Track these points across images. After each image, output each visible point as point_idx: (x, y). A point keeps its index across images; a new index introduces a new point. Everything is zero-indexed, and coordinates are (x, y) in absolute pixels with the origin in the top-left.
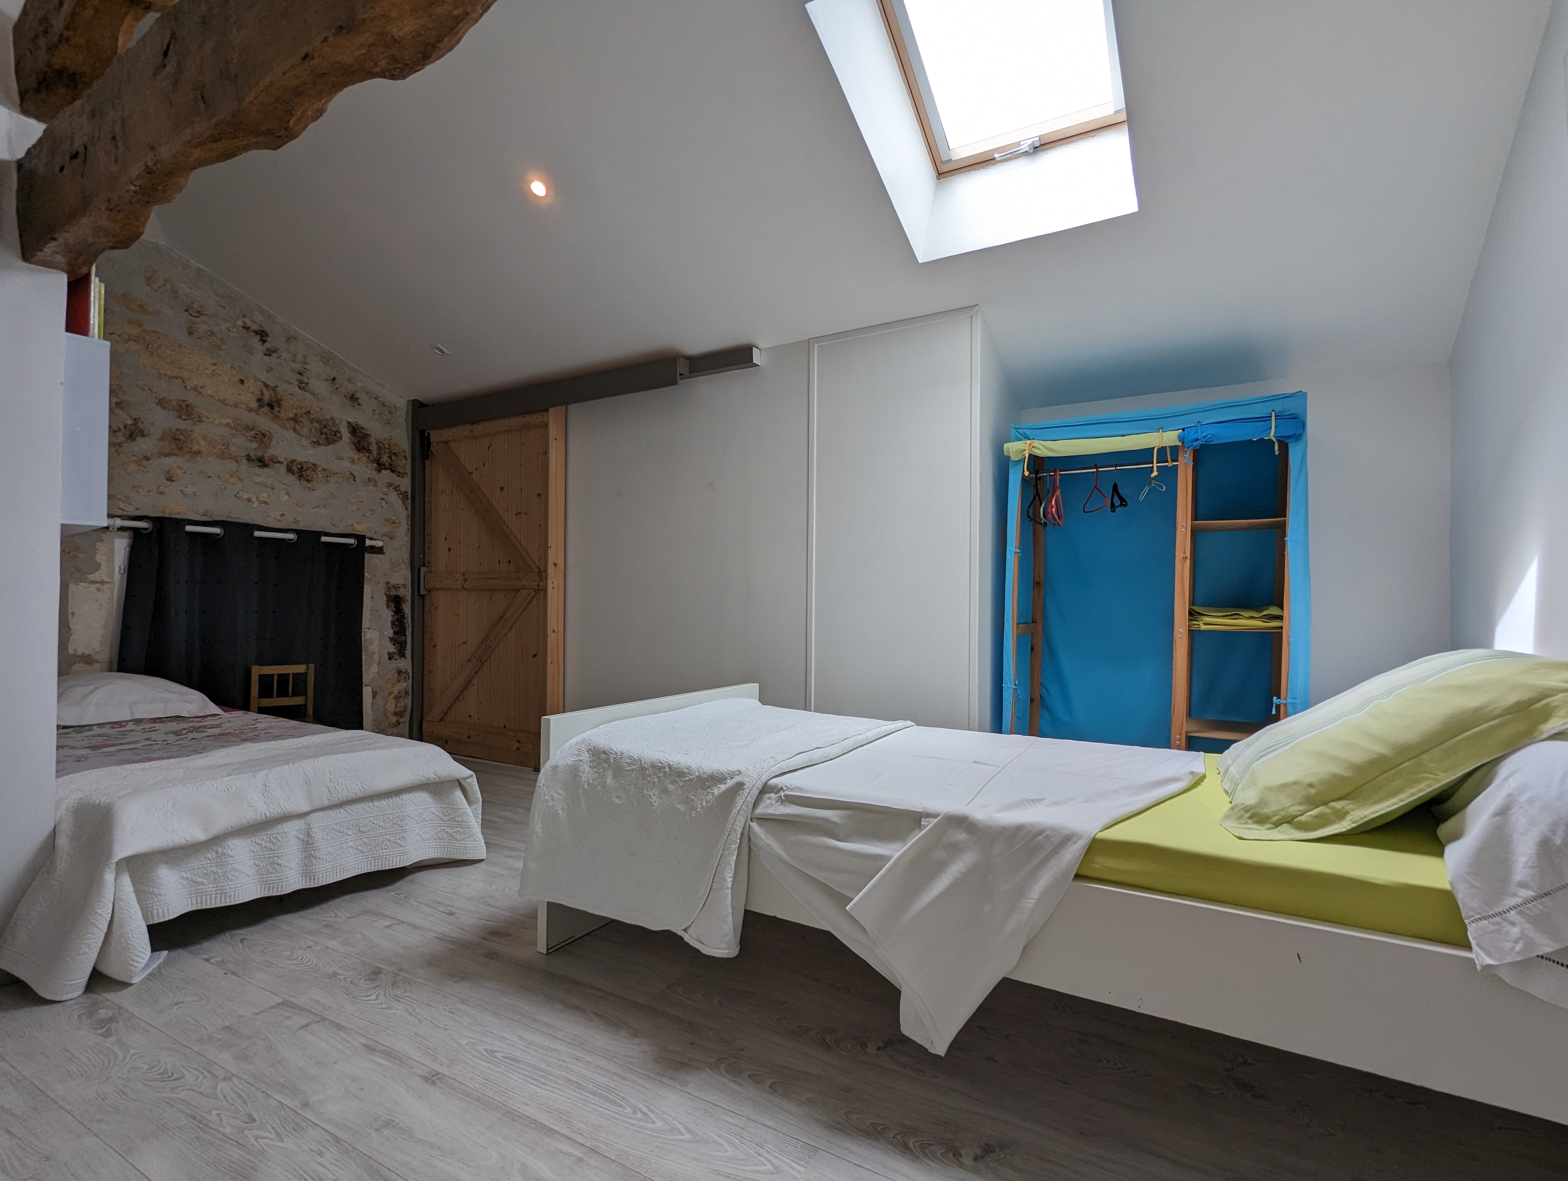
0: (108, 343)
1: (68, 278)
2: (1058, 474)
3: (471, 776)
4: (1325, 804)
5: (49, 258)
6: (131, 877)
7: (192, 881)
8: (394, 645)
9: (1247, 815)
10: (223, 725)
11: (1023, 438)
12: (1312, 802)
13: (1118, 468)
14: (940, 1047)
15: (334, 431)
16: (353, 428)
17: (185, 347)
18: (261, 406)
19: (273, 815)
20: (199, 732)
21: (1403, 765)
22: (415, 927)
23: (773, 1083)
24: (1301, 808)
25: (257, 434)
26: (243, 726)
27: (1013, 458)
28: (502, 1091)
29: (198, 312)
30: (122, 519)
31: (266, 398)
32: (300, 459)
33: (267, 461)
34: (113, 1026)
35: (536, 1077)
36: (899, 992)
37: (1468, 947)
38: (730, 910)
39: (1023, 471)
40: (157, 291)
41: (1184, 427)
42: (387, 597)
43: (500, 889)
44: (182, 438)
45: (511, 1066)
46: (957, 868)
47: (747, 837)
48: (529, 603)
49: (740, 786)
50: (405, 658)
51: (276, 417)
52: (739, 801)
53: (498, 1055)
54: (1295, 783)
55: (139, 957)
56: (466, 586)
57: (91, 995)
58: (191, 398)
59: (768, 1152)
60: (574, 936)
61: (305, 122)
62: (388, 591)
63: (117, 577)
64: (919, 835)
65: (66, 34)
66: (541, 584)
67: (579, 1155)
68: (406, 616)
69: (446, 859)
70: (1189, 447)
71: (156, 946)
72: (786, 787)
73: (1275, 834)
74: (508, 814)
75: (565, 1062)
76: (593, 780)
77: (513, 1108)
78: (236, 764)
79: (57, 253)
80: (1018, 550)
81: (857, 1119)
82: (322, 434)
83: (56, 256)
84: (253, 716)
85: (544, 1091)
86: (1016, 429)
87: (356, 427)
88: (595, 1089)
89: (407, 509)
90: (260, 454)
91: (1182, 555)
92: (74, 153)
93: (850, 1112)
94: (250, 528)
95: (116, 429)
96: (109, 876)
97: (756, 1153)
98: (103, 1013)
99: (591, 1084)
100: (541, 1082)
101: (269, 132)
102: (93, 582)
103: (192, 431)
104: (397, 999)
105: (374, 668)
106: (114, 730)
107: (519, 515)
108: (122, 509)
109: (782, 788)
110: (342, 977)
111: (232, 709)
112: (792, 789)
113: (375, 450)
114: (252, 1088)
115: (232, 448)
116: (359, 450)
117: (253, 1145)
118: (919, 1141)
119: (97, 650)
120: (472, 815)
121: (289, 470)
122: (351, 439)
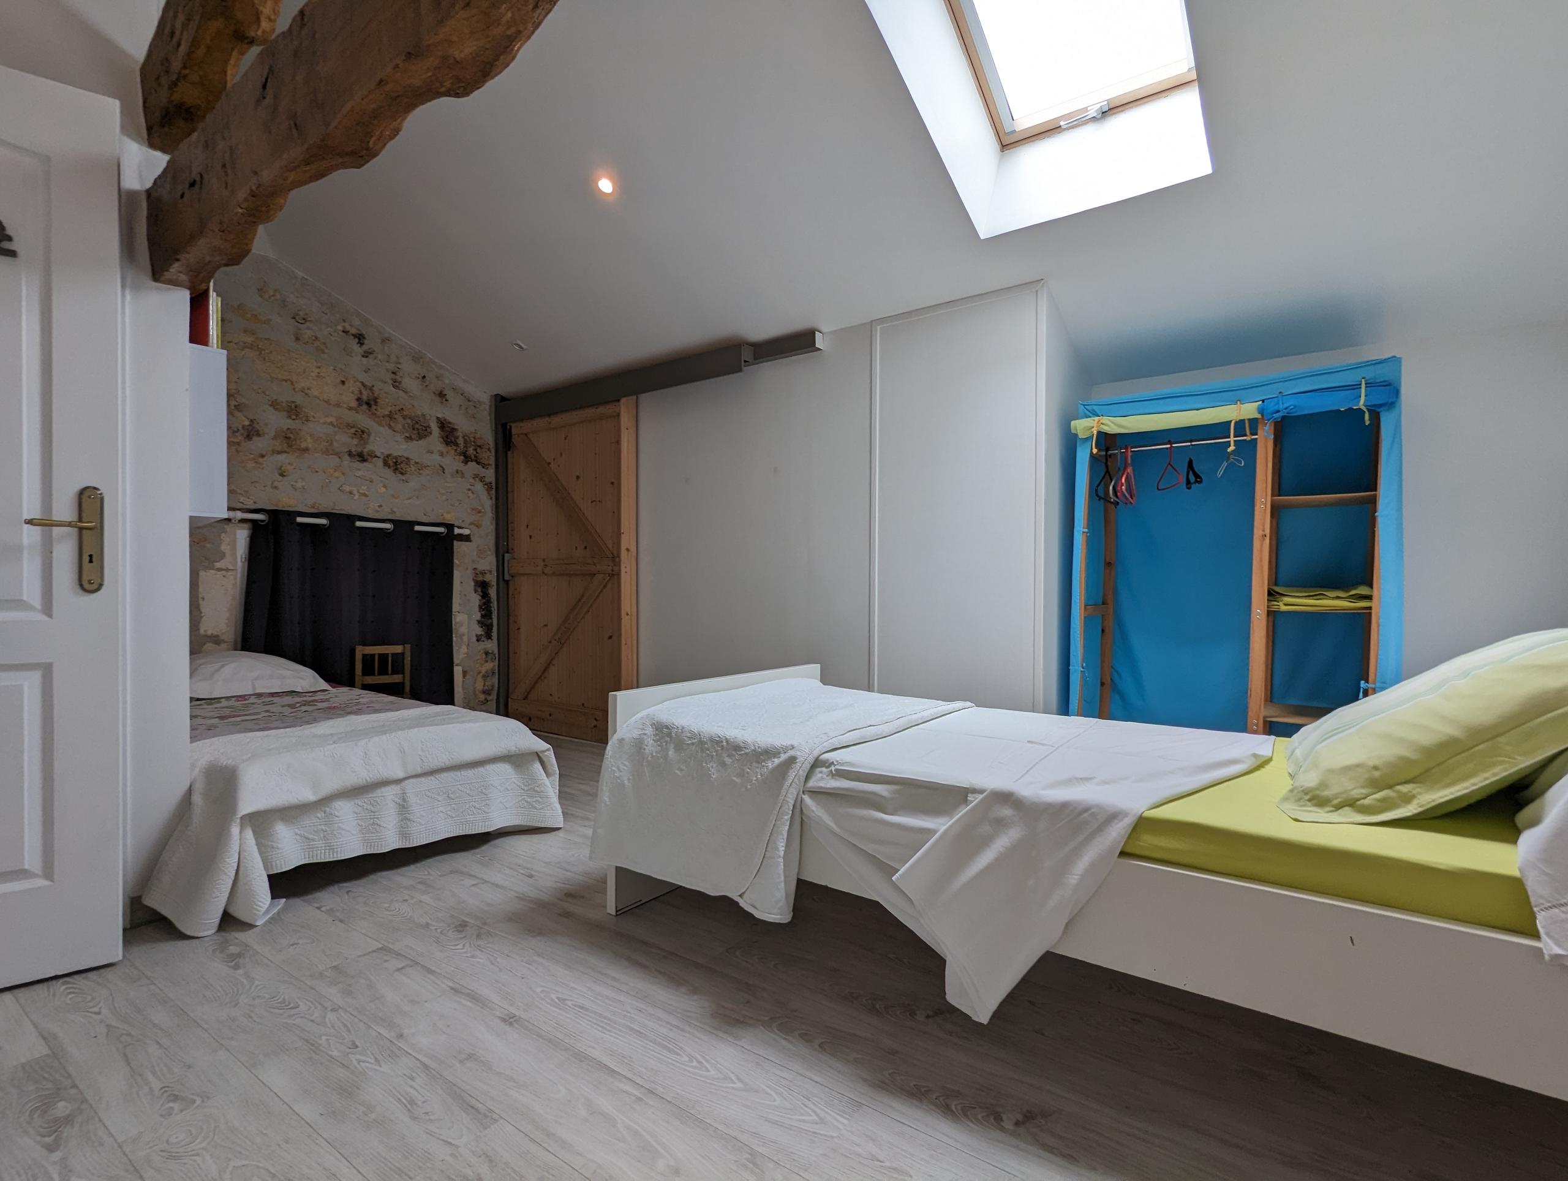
0: (225, 352)
1: (191, 294)
2: (1129, 451)
3: (548, 750)
4: (1390, 787)
5: (175, 277)
6: (254, 832)
7: (305, 837)
8: (482, 627)
9: (1307, 797)
10: (331, 699)
11: (1090, 415)
12: (1377, 784)
13: (1193, 443)
14: (983, 1016)
15: (424, 426)
16: (442, 423)
17: (293, 352)
18: (360, 405)
19: (373, 780)
20: (311, 705)
21: (1477, 748)
22: (497, 886)
23: (822, 1043)
24: (1364, 791)
25: (356, 431)
26: (348, 701)
27: (1081, 436)
28: (571, 1035)
29: (304, 319)
30: (243, 512)
31: (365, 398)
32: (395, 454)
33: (366, 457)
34: (241, 961)
35: (602, 1024)
36: (945, 961)
37: (1536, 936)
38: (782, 878)
39: (1092, 449)
40: (267, 301)
41: (1263, 398)
42: (474, 582)
43: (576, 855)
44: (291, 436)
45: (579, 1013)
46: (1002, 843)
47: (799, 809)
48: (605, 586)
49: (793, 760)
50: (492, 640)
51: (374, 414)
52: (792, 775)
53: (569, 1003)
54: (1358, 766)
55: (260, 902)
56: (546, 572)
57: (223, 934)
58: (299, 399)
59: (814, 1104)
60: (640, 901)
61: (383, 142)
62: (475, 577)
63: (239, 564)
64: (964, 810)
65: (185, 72)
66: (615, 568)
67: (639, 1095)
68: (492, 600)
69: (526, 826)
70: (1269, 420)
71: (275, 895)
72: (837, 761)
73: (1335, 817)
74: (583, 787)
75: (629, 1012)
76: (656, 752)
77: (581, 1050)
78: (341, 733)
79: (180, 272)
80: (1086, 530)
81: (901, 1079)
82: (414, 429)
83: (181, 275)
84: (357, 691)
85: (608, 1037)
86: (1084, 405)
87: (444, 422)
88: (656, 1038)
89: (491, 498)
90: (359, 450)
91: (1261, 533)
92: (192, 181)
93: (895, 1073)
94: (352, 518)
95: (236, 430)
96: (235, 830)
97: (803, 1104)
98: (233, 949)
99: (652, 1033)
100: (605, 1029)
101: (353, 153)
102: (219, 570)
103: (300, 430)
104: (479, 948)
105: (464, 649)
106: (239, 703)
107: (594, 503)
108: (243, 503)
109: (833, 763)
110: (433, 928)
111: (338, 685)
112: (842, 764)
113: (462, 443)
114: (356, 1020)
115: (335, 444)
116: (447, 444)
117: (356, 1068)
118: (961, 1104)
119: (223, 631)
120: (550, 786)
121: (386, 464)
122: (440, 434)
